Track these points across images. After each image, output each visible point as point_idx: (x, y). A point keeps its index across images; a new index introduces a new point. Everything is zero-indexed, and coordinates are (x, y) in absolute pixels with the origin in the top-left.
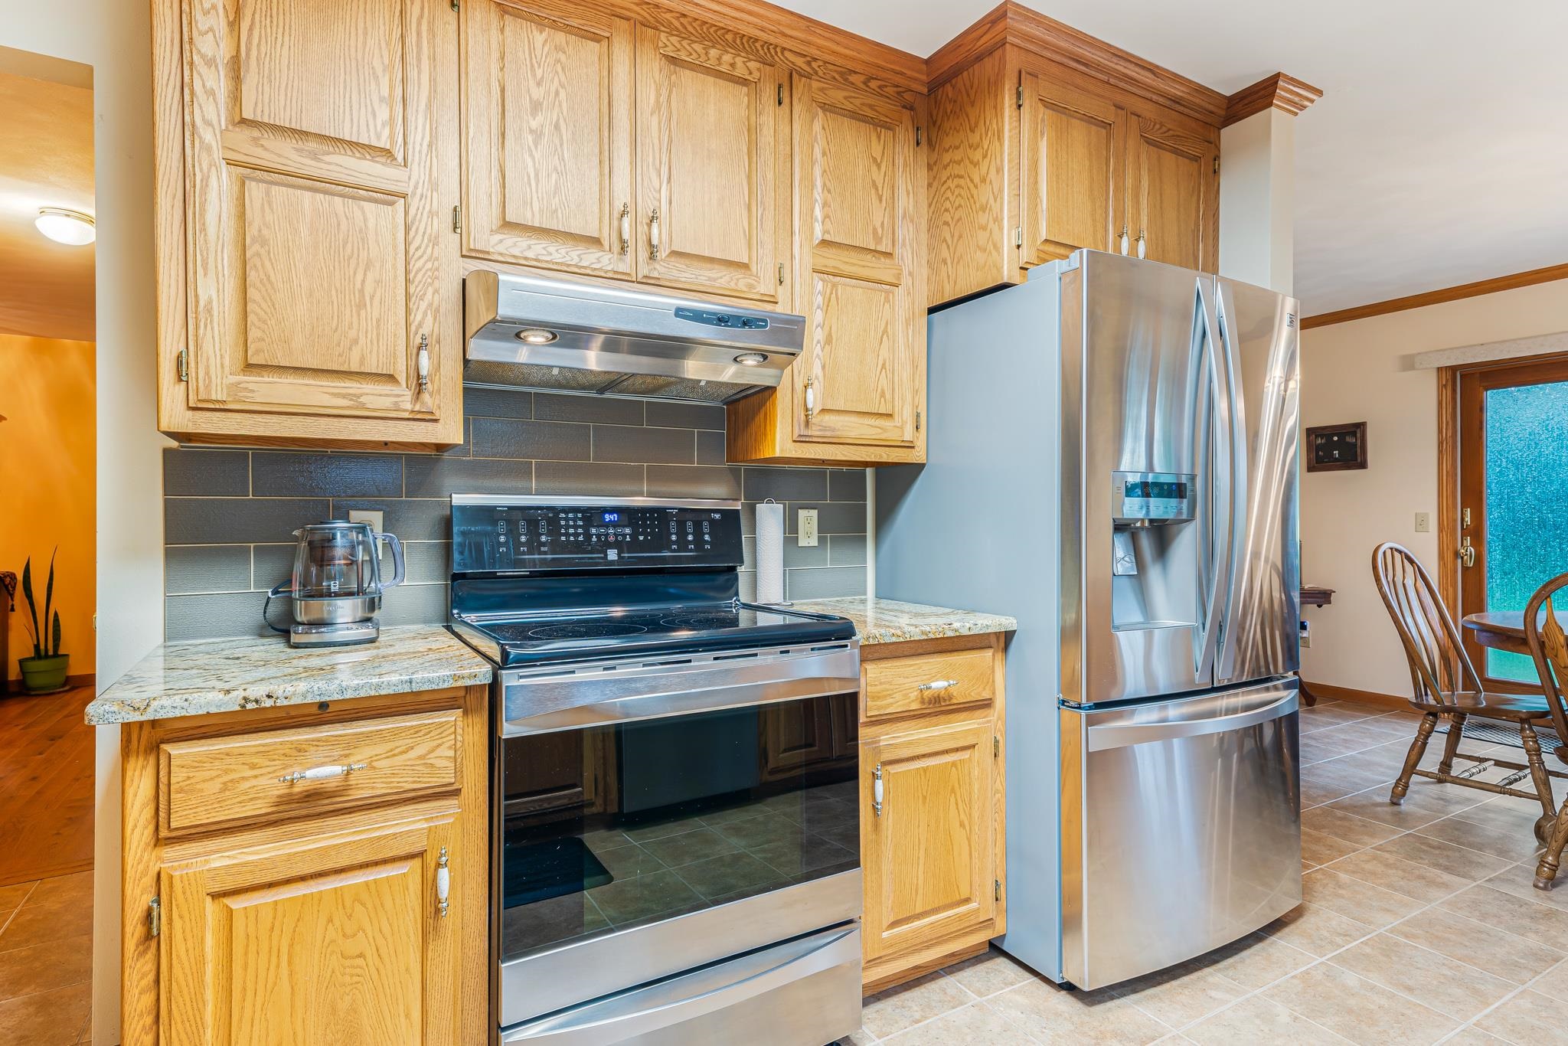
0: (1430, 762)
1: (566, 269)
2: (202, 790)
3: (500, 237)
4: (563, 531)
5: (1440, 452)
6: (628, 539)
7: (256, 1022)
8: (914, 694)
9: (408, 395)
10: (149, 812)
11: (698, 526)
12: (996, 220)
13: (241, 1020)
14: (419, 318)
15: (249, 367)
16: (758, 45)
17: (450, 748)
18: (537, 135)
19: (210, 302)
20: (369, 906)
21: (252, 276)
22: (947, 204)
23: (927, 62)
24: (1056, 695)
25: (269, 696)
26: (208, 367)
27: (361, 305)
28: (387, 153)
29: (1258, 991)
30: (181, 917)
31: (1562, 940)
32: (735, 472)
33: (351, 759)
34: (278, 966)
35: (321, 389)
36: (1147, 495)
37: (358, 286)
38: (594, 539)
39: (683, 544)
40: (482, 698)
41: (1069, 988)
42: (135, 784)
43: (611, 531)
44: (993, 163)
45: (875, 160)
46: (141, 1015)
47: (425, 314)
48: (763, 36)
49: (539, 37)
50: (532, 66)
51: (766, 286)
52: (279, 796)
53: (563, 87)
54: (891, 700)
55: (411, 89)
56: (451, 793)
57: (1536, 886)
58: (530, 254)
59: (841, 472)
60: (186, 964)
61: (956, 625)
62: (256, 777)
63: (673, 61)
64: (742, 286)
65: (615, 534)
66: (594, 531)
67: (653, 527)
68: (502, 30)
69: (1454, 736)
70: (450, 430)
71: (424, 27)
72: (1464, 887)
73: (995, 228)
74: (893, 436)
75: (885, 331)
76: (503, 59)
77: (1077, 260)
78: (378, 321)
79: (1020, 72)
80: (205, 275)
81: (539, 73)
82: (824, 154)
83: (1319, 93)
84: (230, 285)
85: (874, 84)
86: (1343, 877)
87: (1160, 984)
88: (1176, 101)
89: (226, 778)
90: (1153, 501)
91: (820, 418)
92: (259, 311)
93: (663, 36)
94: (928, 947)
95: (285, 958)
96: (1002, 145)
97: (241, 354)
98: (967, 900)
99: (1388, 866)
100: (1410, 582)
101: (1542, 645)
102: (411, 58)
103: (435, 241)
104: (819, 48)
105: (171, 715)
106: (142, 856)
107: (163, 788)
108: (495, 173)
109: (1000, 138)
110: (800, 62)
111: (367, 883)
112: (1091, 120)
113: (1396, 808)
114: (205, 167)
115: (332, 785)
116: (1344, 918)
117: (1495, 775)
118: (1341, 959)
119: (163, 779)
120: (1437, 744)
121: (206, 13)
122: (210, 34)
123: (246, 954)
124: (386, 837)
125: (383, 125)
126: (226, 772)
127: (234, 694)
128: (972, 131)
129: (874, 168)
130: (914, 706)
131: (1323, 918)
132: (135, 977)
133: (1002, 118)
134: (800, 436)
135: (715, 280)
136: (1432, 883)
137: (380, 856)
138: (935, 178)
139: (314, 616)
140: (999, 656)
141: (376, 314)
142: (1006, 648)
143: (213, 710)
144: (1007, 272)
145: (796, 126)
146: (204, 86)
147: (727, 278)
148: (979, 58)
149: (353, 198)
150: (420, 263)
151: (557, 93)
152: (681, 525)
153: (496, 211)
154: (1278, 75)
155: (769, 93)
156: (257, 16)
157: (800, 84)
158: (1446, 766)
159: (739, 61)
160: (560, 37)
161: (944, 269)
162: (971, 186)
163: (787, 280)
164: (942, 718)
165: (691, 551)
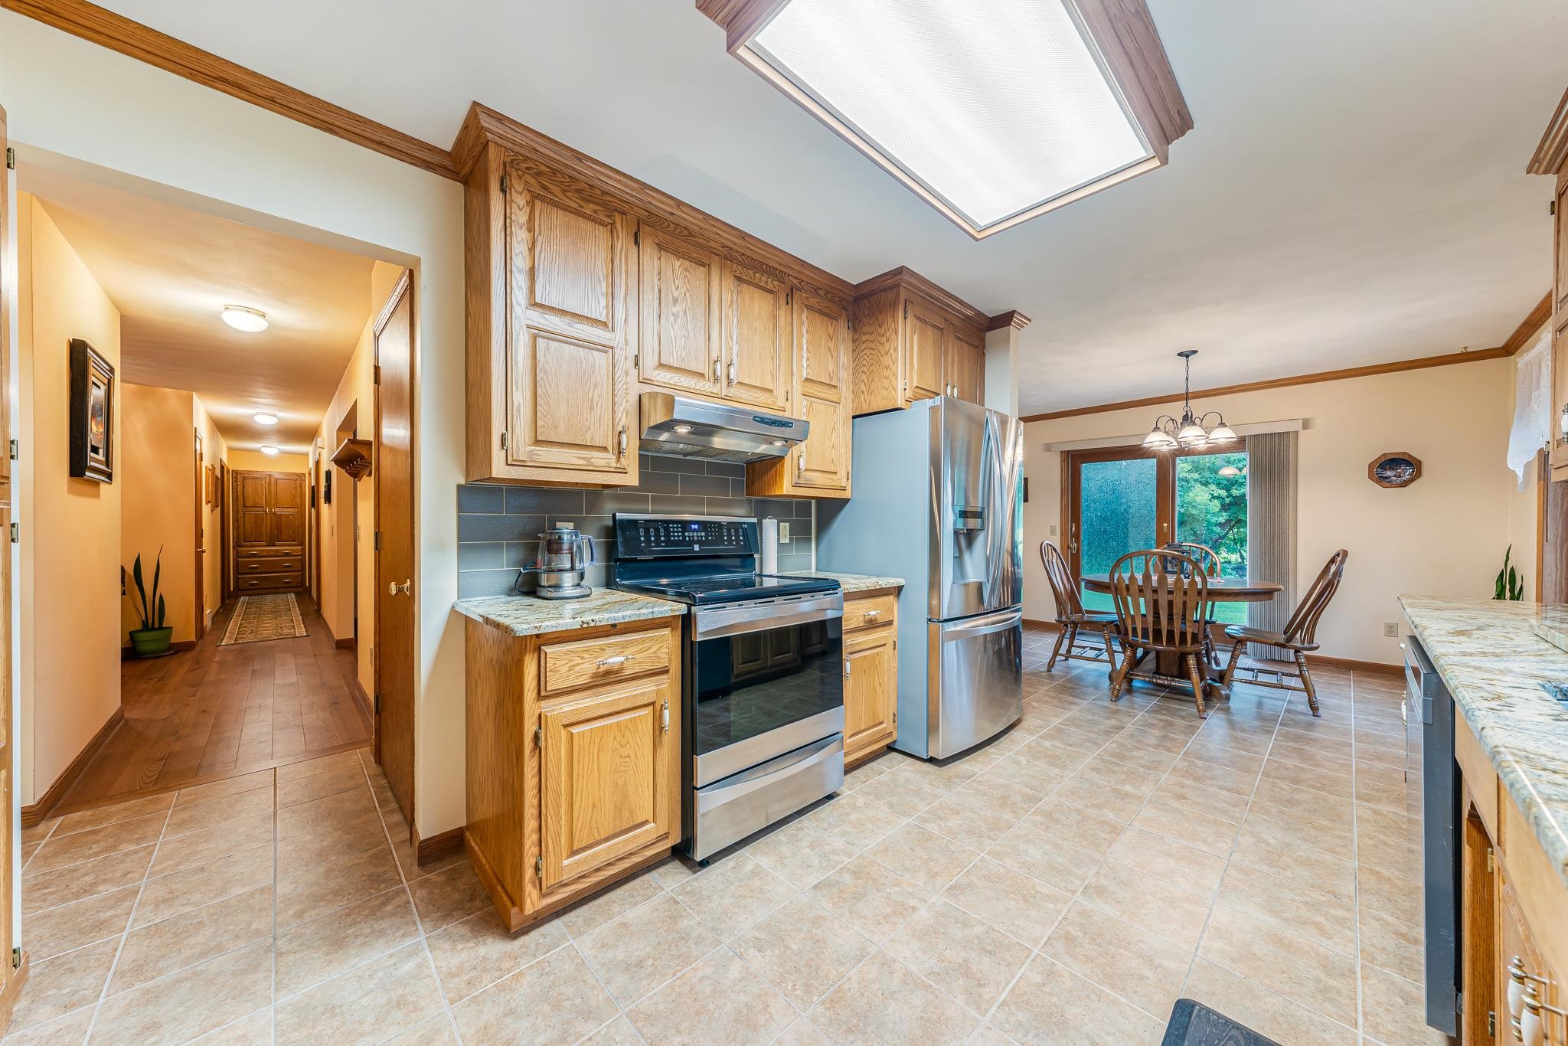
0: (1063, 650)
1: (687, 390)
2: (560, 671)
3: (657, 372)
4: (672, 534)
5: (1062, 494)
6: (704, 539)
7: (584, 791)
8: (862, 618)
9: (614, 458)
10: (535, 682)
11: (737, 531)
12: (894, 375)
13: (577, 790)
14: (619, 416)
15: (538, 442)
16: (777, 272)
17: (666, 648)
18: (676, 316)
19: (519, 405)
20: (632, 731)
21: (539, 390)
22: (865, 363)
23: (855, 286)
24: (926, 616)
25: (593, 621)
26: (518, 441)
27: (592, 408)
28: (605, 324)
29: (1011, 753)
30: (551, 737)
31: (1124, 720)
32: (749, 501)
33: (626, 653)
34: (593, 763)
35: (572, 455)
36: (966, 517)
37: (590, 397)
38: (687, 539)
39: (730, 542)
40: (678, 622)
41: (931, 760)
42: (529, 668)
43: (695, 534)
44: (892, 344)
45: (830, 336)
46: (532, 789)
47: (622, 414)
48: (780, 267)
49: (677, 264)
50: (674, 279)
51: (781, 402)
52: (594, 674)
53: (688, 291)
54: (851, 622)
55: (616, 290)
56: (665, 671)
57: (1111, 700)
58: (672, 382)
59: (800, 502)
60: (553, 760)
61: (880, 583)
62: (583, 663)
63: (739, 279)
64: (770, 402)
65: (697, 536)
66: (687, 534)
67: (715, 532)
68: (660, 259)
69: (1072, 638)
70: (632, 479)
71: (623, 255)
72: (1084, 704)
73: (893, 378)
74: (836, 484)
75: (834, 428)
76: (660, 274)
77: (938, 401)
78: (600, 417)
79: (906, 300)
80: (517, 389)
81: (677, 282)
82: (807, 332)
83: (1030, 320)
84: (529, 394)
85: (829, 296)
86: (1035, 704)
87: (969, 755)
88: (969, 318)
89: (570, 664)
90: (970, 521)
91: (804, 473)
92: (543, 411)
93: (735, 265)
94: (865, 747)
95: (596, 758)
96: (897, 337)
97: (533, 434)
98: (882, 723)
99: (1052, 697)
100: (1054, 561)
101: (1116, 588)
102: (616, 272)
103: (627, 373)
104: (806, 275)
105: (551, 631)
106: (532, 706)
107: (542, 669)
108: (656, 337)
109: (896, 333)
110: (796, 282)
111: (631, 719)
112: (934, 326)
113: (1050, 673)
114: (517, 328)
115: (616, 667)
116: (1039, 721)
117: (1092, 654)
118: (1041, 737)
119: (543, 665)
120: (1066, 642)
121: (519, 243)
122: (521, 255)
123: (579, 755)
124: (638, 694)
125: (603, 309)
126: (571, 661)
127: (577, 620)
128: (880, 326)
129: (830, 340)
130: (862, 624)
131: (1030, 721)
132: (529, 769)
133: (898, 322)
134: (796, 483)
135: (757, 398)
136: (1071, 703)
137: (637, 704)
138: (857, 348)
139: (551, 583)
140: (896, 598)
141: (599, 414)
142: (898, 594)
143: (569, 628)
144: (900, 403)
145: (795, 317)
146: (517, 284)
147: (763, 398)
148: (884, 290)
149: (588, 348)
150: (620, 385)
151: (685, 294)
152: (729, 531)
153: (656, 357)
154: (1014, 312)
155: (783, 298)
156: (543, 246)
157: (797, 295)
158: (1069, 651)
159: (769, 280)
160: (687, 264)
161: (862, 397)
162: (880, 355)
163: (790, 399)
164: (872, 631)
165: (734, 545)
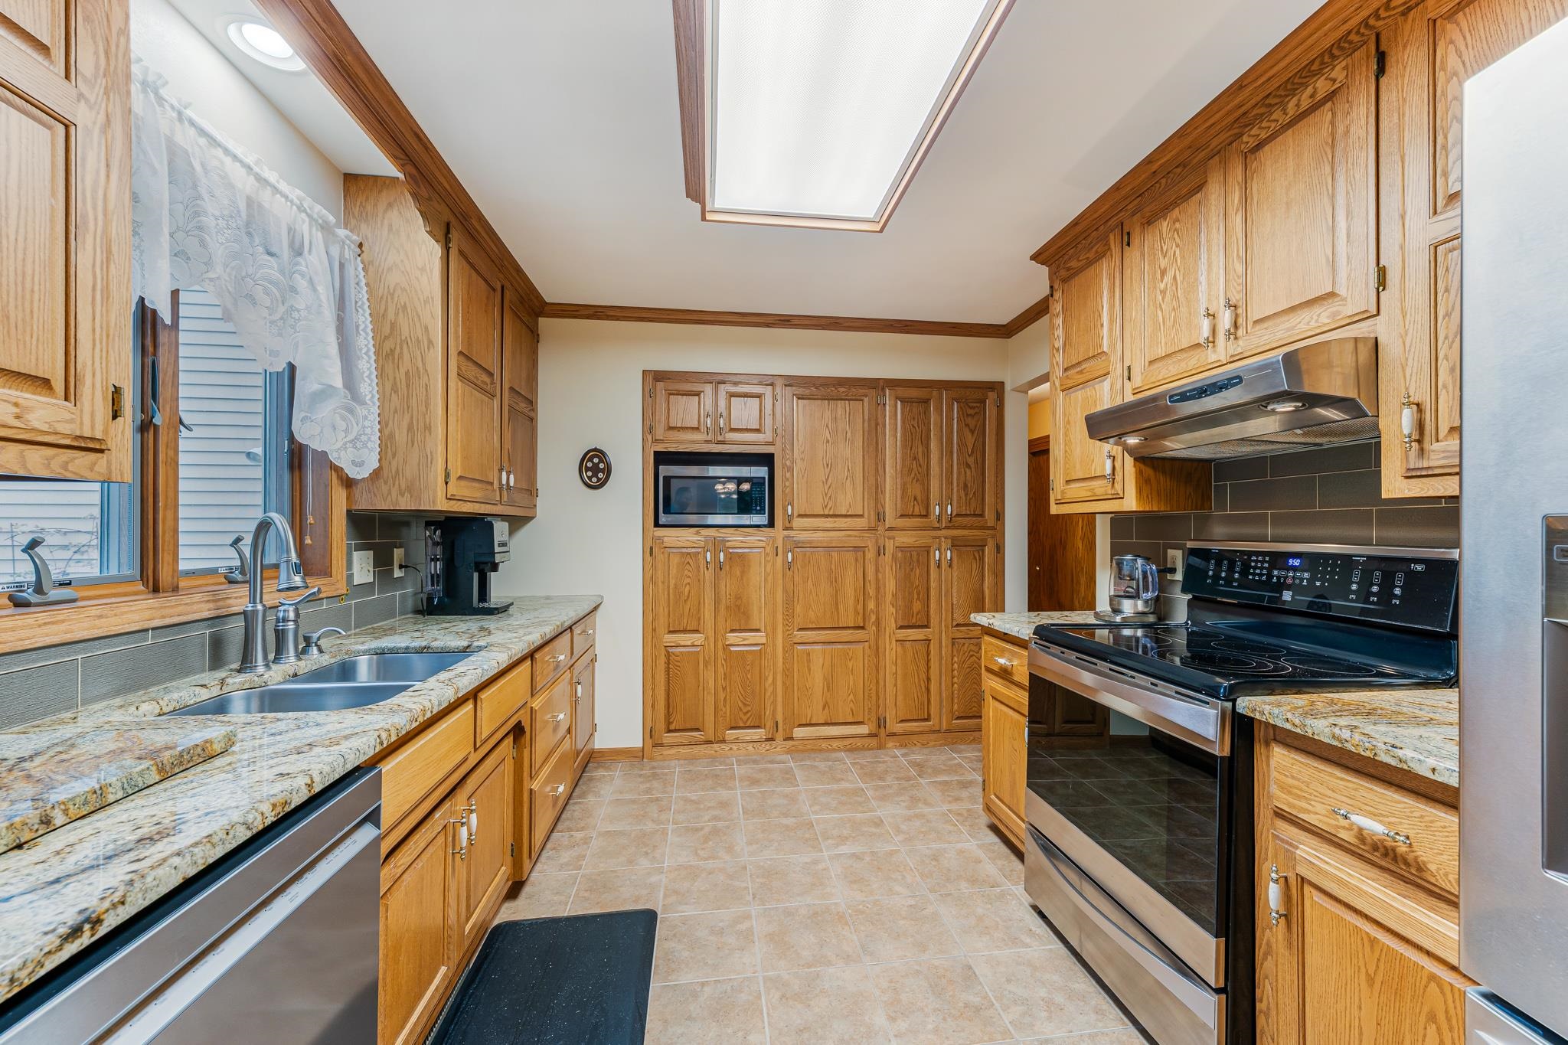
3: (1146, 374)
4: (1252, 571)
6: (1305, 583)
9: (1109, 484)
11: (1389, 576)
15: (1067, 482)
18: (1164, 292)
19: (1057, 456)
21: (1066, 440)
28: (1104, 353)
35: (1083, 488)
38: (1275, 579)
39: (1365, 595)
43: (1292, 573)
49: (1165, 224)
50: (1161, 247)
51: (1355, 305)
53: (1178, 246)
63: (1254, 150)
64: (1324, 319)
65: (1293, 577)
66: (1276, 573)
67: (1333, 573)
84: (1062, 445)
92: (1068, 455)
93: (1245, 137)
97: (1064, 477)
103: (1120, 391)
114: (1057, 396)
122: (1058, 338)
130: (1345, 836)
134: (1410, 470)
135: (1293, 328)
146: (1056, 362)
147: (1306, 320)
151: (1175, 254)
152: (1366, 573)
153: (1146, 357)
156: (1068, 318)
165: (1373, 603)
